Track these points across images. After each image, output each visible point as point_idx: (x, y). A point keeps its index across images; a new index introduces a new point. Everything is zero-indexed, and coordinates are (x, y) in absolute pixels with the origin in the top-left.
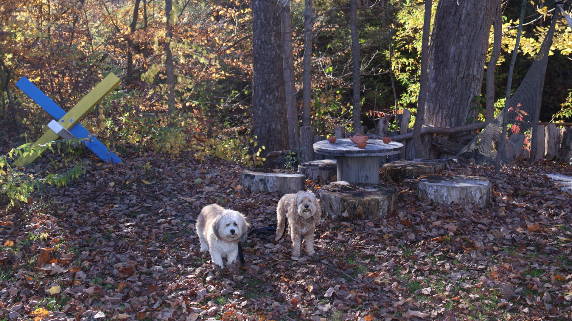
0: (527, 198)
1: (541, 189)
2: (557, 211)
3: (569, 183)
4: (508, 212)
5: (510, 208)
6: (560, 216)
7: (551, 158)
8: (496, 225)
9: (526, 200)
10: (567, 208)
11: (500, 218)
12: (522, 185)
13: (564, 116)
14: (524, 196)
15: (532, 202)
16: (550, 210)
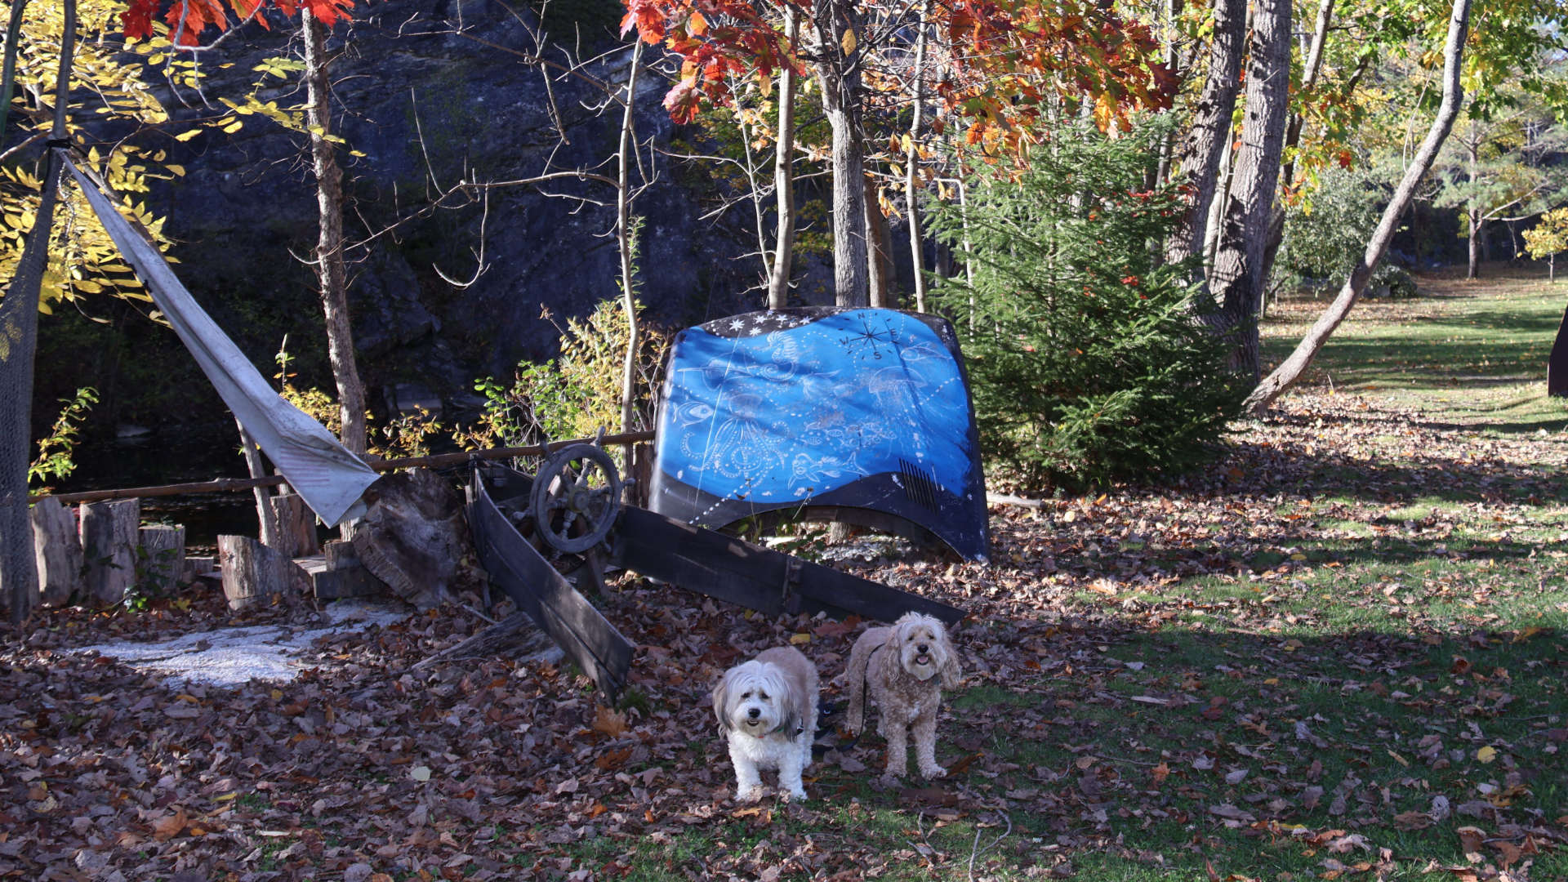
0: (89, 734)
1: (109, 696)
2: (198, 754)
3: (170, 662)
4: (62, 795)
5: (61, 779)
6: (213, 767)
7: (62, 600)
8: (49, 848)
9: (91, 743)
10: (220, 739)
11: (47, 820)
12: (46, 696)
13: (51, 476)
14: (75, 730)
15: (112, 745)
16: (176, 755)
